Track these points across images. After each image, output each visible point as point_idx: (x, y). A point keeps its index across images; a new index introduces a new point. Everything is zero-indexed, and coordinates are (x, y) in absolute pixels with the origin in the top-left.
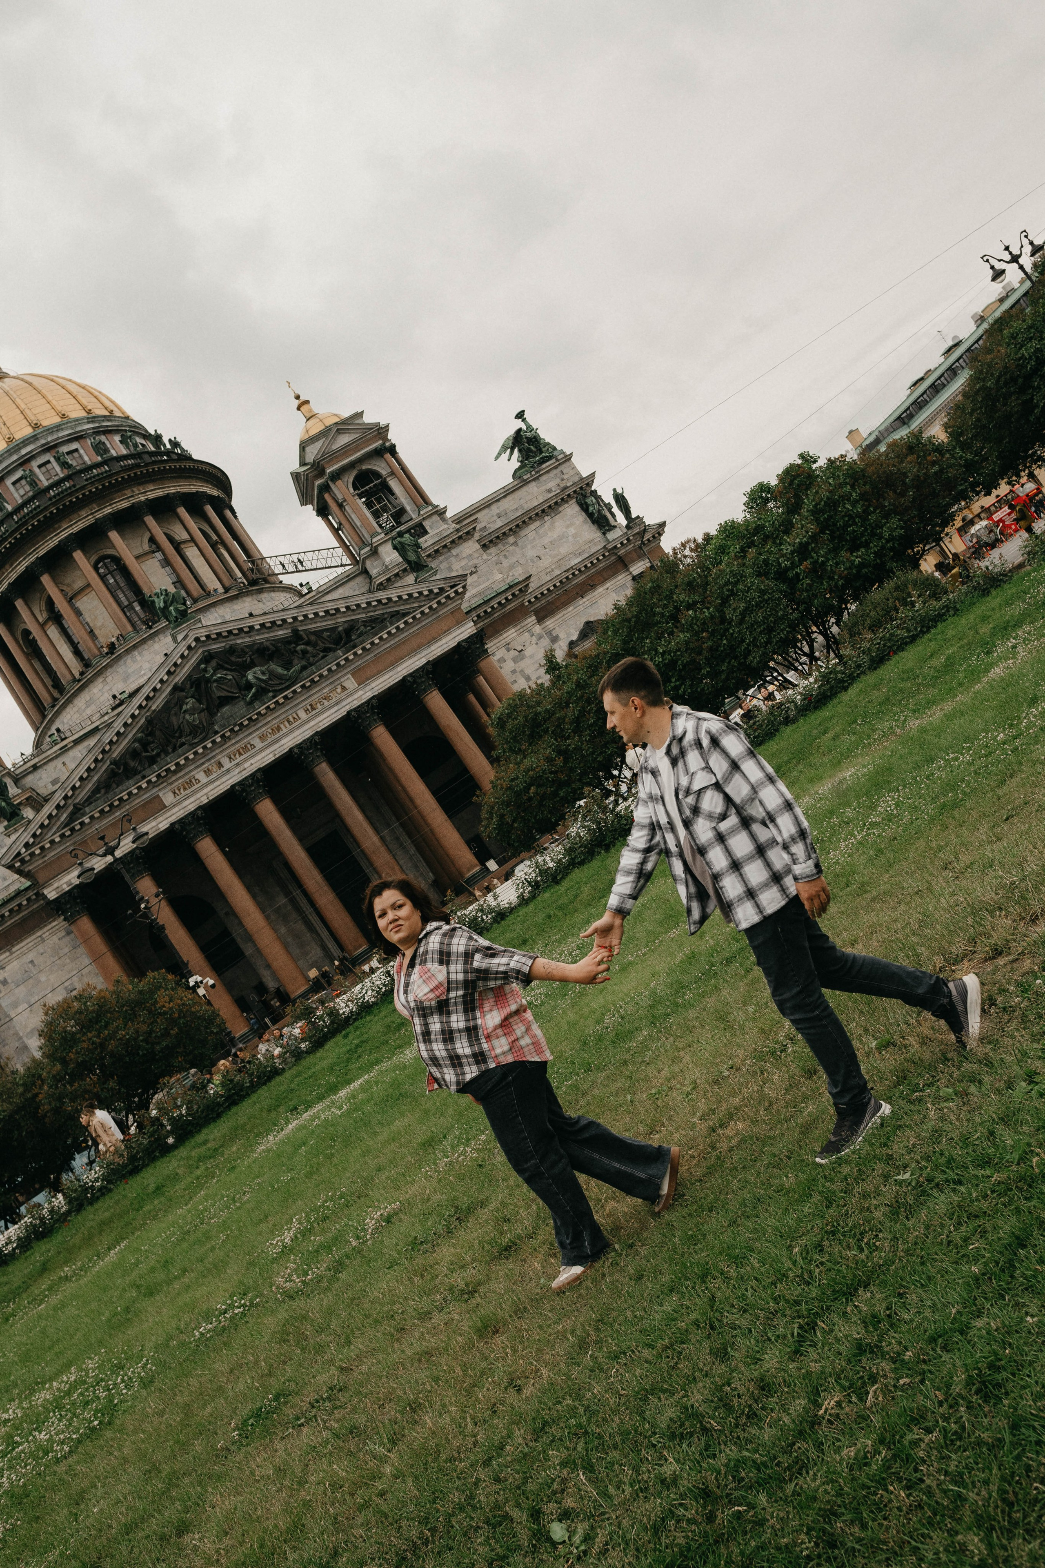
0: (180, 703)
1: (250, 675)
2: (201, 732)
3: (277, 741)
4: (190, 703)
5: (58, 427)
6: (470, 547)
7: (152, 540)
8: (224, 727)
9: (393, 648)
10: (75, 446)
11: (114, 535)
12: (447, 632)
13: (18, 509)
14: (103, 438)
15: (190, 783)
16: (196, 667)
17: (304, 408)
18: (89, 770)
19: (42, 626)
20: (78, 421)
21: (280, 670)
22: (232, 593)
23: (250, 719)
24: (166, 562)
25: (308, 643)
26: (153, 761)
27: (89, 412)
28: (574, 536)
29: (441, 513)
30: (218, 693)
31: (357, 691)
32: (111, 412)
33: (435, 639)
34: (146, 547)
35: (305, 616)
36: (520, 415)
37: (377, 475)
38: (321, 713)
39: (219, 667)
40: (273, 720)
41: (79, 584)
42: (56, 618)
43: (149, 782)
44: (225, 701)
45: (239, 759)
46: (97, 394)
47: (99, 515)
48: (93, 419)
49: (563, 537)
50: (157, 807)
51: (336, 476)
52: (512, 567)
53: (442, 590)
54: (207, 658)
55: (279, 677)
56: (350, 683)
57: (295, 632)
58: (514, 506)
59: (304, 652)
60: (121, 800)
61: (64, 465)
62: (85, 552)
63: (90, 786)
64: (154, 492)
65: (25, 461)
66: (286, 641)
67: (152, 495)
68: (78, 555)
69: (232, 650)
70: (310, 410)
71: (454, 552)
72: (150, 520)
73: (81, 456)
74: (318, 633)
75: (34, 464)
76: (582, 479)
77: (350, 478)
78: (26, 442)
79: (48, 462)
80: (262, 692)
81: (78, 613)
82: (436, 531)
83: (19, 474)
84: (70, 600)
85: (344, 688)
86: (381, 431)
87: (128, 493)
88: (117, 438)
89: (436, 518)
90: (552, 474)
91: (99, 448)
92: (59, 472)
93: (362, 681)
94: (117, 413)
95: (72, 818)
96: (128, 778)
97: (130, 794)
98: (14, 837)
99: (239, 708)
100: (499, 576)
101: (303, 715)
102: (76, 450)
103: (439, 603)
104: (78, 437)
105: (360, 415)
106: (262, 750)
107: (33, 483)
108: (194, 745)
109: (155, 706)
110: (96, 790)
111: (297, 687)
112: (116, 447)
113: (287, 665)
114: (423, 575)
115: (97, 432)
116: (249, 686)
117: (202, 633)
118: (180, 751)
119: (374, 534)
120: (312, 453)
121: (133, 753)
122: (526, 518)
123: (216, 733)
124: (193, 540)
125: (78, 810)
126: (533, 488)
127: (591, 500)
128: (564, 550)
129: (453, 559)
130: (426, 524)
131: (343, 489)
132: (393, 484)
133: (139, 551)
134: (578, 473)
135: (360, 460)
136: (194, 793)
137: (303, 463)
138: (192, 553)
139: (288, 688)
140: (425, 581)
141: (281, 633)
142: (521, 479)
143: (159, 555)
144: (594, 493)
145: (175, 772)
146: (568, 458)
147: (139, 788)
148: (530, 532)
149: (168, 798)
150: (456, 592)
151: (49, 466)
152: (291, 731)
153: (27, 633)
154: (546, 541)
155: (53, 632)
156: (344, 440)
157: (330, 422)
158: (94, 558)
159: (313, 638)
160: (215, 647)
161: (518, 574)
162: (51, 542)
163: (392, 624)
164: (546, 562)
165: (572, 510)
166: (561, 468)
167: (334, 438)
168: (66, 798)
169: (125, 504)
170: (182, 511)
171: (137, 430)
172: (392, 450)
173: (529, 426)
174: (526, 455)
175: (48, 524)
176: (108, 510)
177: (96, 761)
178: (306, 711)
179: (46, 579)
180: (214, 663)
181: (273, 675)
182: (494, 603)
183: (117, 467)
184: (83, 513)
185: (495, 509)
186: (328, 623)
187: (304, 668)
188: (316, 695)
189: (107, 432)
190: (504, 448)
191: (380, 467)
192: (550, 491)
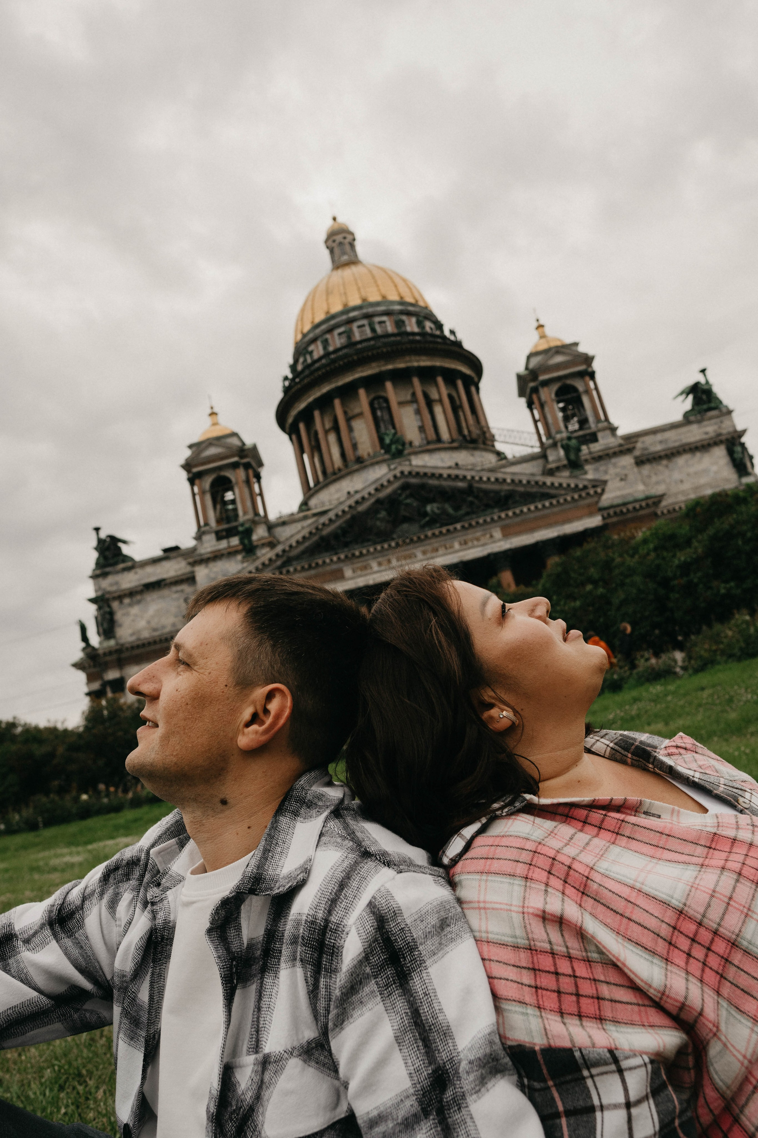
0: (377, 512)
1: (429, 508)
2: (384, 536)
3: (432, 558)
4: (383, 514)
5: (378, 304)
6: (627, 460)
7: (414, 394)
8: (399, 537)
9: (536, 519)
10: (384, 318)
11: (389, 385)
12: (579, 518)
13: (336, 351)
14: (404, 318)
15: (365, 568)
16: (394, 492)
17: (540, 329)
18: (304, 538)
19: (326, 432)
20: (392, 303)
21: (451, 511)
22: (455, 445)
23: (419, 538)
24: (418, 412)
25: (477, 497)
26: (346, 545)
27: (402, 298)
28: (716, 473)
29: (613, 430)
30: (403, 512)
31: (499, 540)
32: (417, 301)
33: (569, 521)
34: (409, 397)
35: (481, 478)
36: (703, 371)
37: (575, 390)
38: (469, 548)
39: (411, 496)
40: (435, 543)
41: (357, 411)
42: (336, 428)
43: (339, 559)
44: (407, 519)
45: (404, 562)
46: (411, 286)
47: (384, 368)
48: (402, 303)
49: (706, 471)
50: (339, 575)
51: (546, 383)
52: (658, 483)
53: (585, 487)
54: (405, 487)
55: (448, 515)
56: (497, 534)
57: (470, 487)
58: (674, 438)
59: (472, 503)
60: (317, 564)
61: (373, 330)
62: (368, 392)
63: (302, 548)
64: (425, 362)
65: (350, 321)
66: (461, 491)
67: (423, 364)
68: (362, 392)
69: (423, 486)
70: (543, 332)
71: (614, 460)
72: (416, 381)
73: (386, 327)
74: (486, 492)
75: (355, 326)
76: (735, 431)
77: (555, 387)
78: (355, 309)
79: (363, 326)
80: (434, 521)
81: (350, 429)
82: (605, 441)
83: (342, 329)
84: (349, 420)
85: (491, 536)
86: (588, 360)
87: (407, 358)
88: (414, 320)
89: (608, 432)
90: (713, 421)
91: (399, 324)
92: (369, 334)
93: (507, 534)
94: (421, 303)
95: (285, 564)
96: (327, 550)
97: (324, 562)
98: (245, 565)
99: (414, 528)
100: (641, 487)
101: (457, 546)
102: (384, 322)
103: (580, 496)
104: (388, 313)
105: (576, 344)
106: (421, 560)
107: (349, 337)
108: (375, 543)
109: (361, 508)
110: (303, 553)
111: (458, 526)
112: (411, 326)
113: (457, 509)
114: (577, 472)
115: (402, 312)
116: (426, 514)
117: (406, 469)
118: (366, 544)
119: (559, 432)
120: (535, 362)
121: (335, 535)
122: (681, 449)
123: (393, 539)
124: (441, 401)
125: (288, 562)
126: (694, 427)
127: (738, 449)
128: (703, 481)
129: (610, 466)
130: (600, 435)
131: (547, 394)
132: (585, 400)
133: (402, 399)
134: (734, 426)
135: (566, 377)
136: (365, 575)
137: (527, 368)
138: (438, 410)
139: (452, 524)
140: (576, 477)
141: (461, 484)
142: (688, 419)
143: (415, 406)
144: (743, 445)
145: (358, 557)
146: (729, 412)
147: (331, 560)
148: (681, 461)
149: (348, 572)
150: (596, 492)
151: (363, 328)
152: (445, 555)
153: (316, 433)
154: (692, 470)
155: (332, 438)
156: (559, 359)
157: (553, 344)
158: (372, 396)
159: (481, 494)
160: (413, 481)
161: (659, 490)
162: (348, 378)
163: (540, 501)
164: (686, 486)
165: (720, 453)
166: (723, 418)
167: (552, 356)
168: (284, 551)
169: (401, 365)
170: (440, 380)
171: (430, 316)
172: (592, 375)
173: (707, 382)
174: (697, 402)
175: (350, 366)
176: (390, 367)
177: (311, 533)
178: (461, 544)
179: (337, 402)
180: (408, 492)
181: (444, 512)
182: (630, 507)
183: (405, 339)
184: (374, 365)
185: (659, 437)
186: (496, 487)
187: (467, 514)
188: (470, 535)
189: (409, 314)
190: (682, 393)
191: (580, 386)
192: (707, 433)
